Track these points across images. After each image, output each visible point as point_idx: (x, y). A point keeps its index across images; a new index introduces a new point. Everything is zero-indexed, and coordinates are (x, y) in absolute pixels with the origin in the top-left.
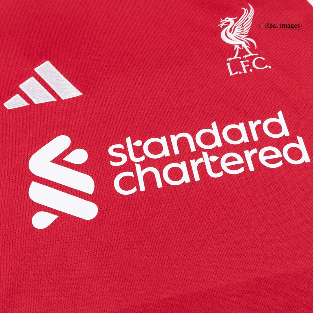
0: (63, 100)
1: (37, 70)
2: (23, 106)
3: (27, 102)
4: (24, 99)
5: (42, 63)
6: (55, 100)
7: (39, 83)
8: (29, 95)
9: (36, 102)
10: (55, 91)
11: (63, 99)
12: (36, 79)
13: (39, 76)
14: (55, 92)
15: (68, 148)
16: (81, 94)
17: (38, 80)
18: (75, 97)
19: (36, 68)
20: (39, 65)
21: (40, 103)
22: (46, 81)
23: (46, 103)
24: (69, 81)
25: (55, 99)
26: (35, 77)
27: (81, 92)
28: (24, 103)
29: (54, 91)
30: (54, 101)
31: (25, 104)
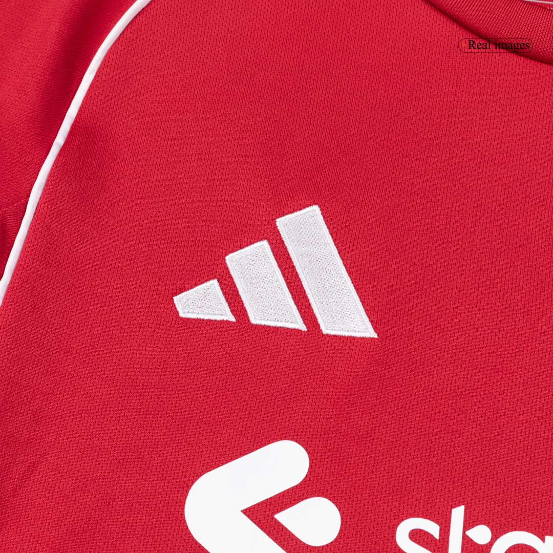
0: (323, 335)
1: (284, 224)
2: (219, 318)
3: (232, 311)
4: (227, 301)
5: (300, 208)
6: (303, 328)
7: (276, 263)
8: (241, 292)
9: (255, 319)
10: (311, 301)
11: (325, 331)
12: (273, 250)
13: (282, 243)
14: (310, 305)
15: (296, 487)
16: (374, 335)
17: (276, 256)
18: (355, 338)
19: (281, 219)
20: (291, 212)
21: (263, 323)
22: (295, 264)
23: (277, 329)
24: (354, 282)
25: (304, 325)
26: (271, 244)
27: (375, 329)
28: (222, 313)
29: (307, 300)
30: (299, 330)
31: (226, 315)
